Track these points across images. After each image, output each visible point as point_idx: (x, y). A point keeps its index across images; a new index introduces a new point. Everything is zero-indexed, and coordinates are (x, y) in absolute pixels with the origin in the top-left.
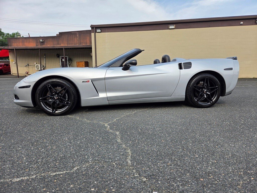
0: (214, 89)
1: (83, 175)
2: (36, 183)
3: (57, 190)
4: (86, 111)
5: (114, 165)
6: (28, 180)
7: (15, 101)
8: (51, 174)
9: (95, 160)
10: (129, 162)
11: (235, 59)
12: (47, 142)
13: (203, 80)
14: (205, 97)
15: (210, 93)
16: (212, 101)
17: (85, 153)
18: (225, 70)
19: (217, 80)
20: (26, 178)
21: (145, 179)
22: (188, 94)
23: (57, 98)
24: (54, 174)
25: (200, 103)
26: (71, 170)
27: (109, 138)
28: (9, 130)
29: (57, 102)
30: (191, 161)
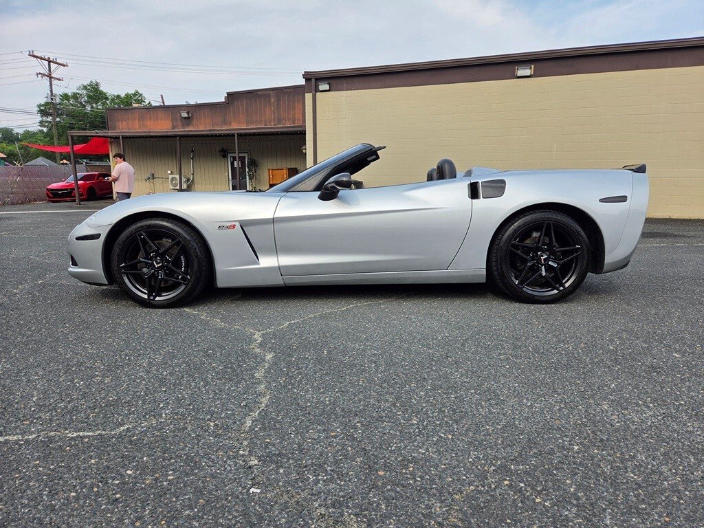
0: (571, 252)
1: (130, 442)
2: (28, 450)
3: (61, 467)
4: (232, 301)
5: (209, 426)
6: (17, 442)
7: (70, 269)
8: (68, 435)
9: (177, 414)
10: (249, 423)
11: (641, 169)
12: (99, 367)
13: (537, 226)
14: (544, 274)
15: (558, 264)
16: (564, 287)
17: (164, 397)
18: (602, 200)
19: (580, 229)
20: (15, 438)
21: (256, 461)
22: (494, 264)
23: (161, 264)
24: (75, 435)
25: (528, 290)
26: (112, 430)
27: (241, 366)
28: (37, 337)
29: (160, 274)
30: (391, 432)
